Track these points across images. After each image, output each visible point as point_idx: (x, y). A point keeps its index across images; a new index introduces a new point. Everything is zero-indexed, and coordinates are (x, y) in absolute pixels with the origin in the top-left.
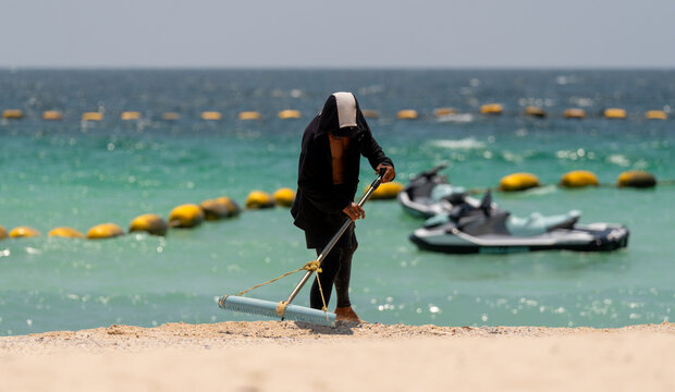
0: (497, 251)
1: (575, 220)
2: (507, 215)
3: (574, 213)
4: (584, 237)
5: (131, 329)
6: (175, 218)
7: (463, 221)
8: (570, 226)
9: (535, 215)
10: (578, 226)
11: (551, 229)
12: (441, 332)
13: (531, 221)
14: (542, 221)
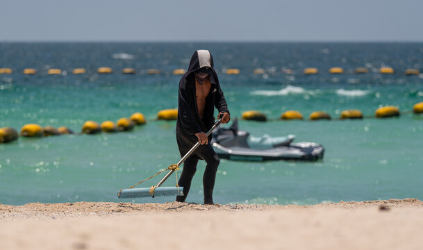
0: (242, 158)
1: (291, 140)
2: (247, 135)
3: (291, 137)
4: (296, 152)
5: (6, 207)
6: (26, 131)
7: (220, 137)
8: (287, 145)
9: (266, 136)
10: (293, 144)
11: (276, 146)
12: (201, 208)
13: (263, 140)
14: (270, 140)
